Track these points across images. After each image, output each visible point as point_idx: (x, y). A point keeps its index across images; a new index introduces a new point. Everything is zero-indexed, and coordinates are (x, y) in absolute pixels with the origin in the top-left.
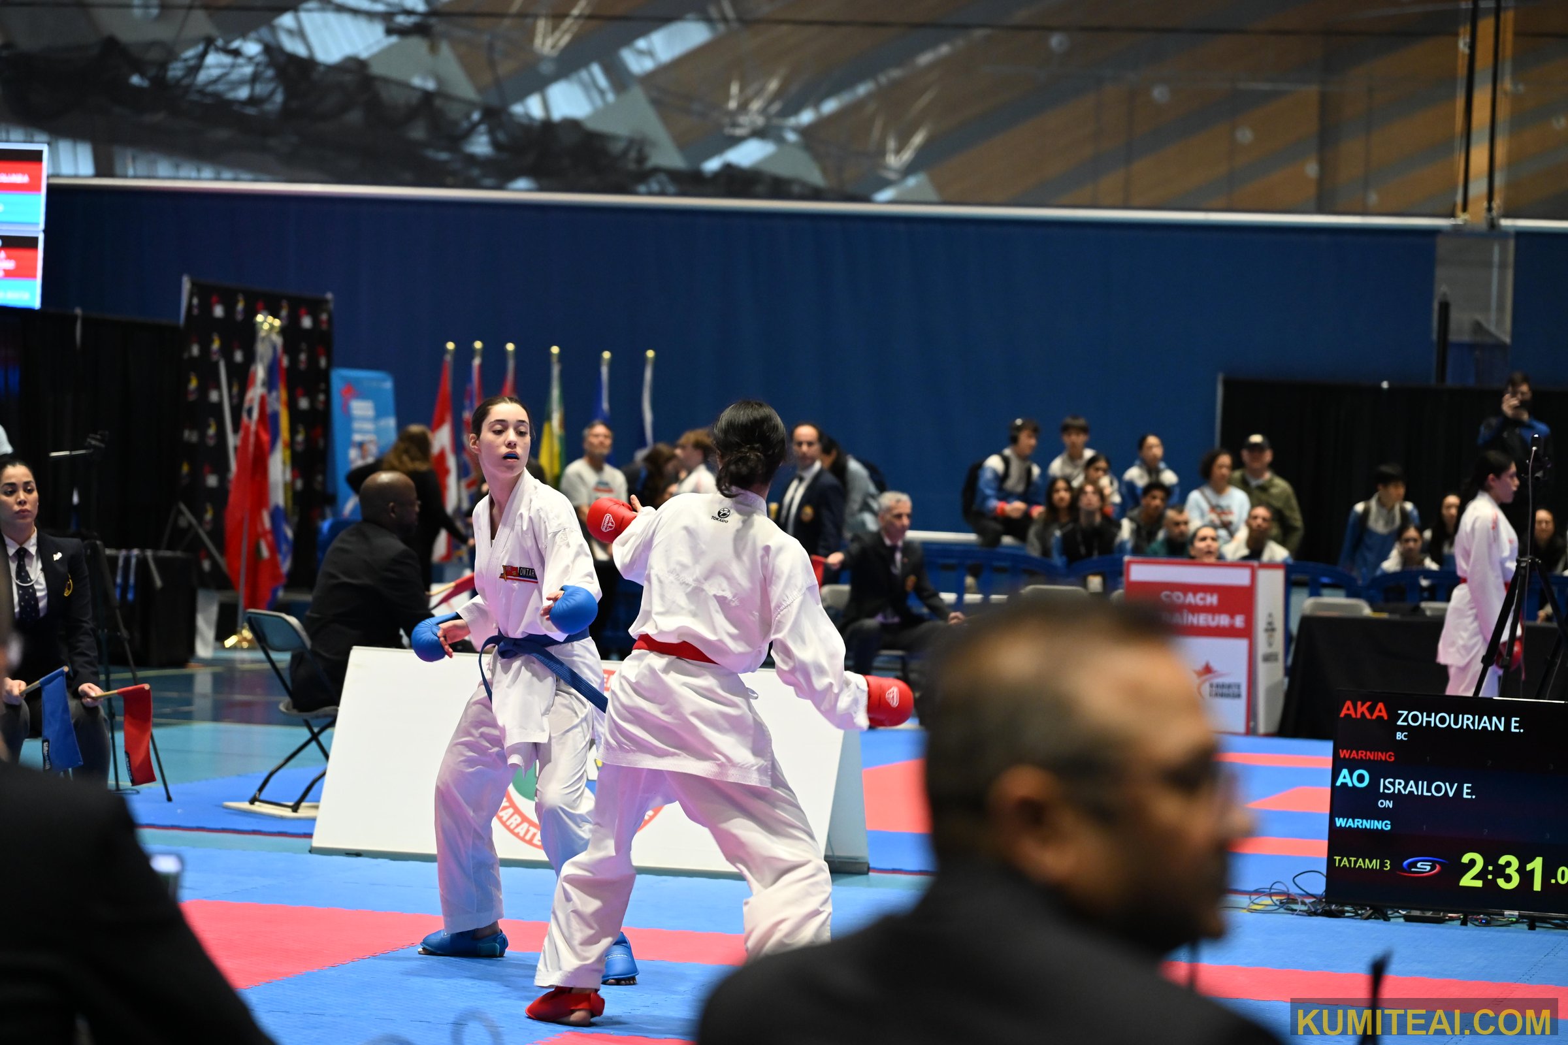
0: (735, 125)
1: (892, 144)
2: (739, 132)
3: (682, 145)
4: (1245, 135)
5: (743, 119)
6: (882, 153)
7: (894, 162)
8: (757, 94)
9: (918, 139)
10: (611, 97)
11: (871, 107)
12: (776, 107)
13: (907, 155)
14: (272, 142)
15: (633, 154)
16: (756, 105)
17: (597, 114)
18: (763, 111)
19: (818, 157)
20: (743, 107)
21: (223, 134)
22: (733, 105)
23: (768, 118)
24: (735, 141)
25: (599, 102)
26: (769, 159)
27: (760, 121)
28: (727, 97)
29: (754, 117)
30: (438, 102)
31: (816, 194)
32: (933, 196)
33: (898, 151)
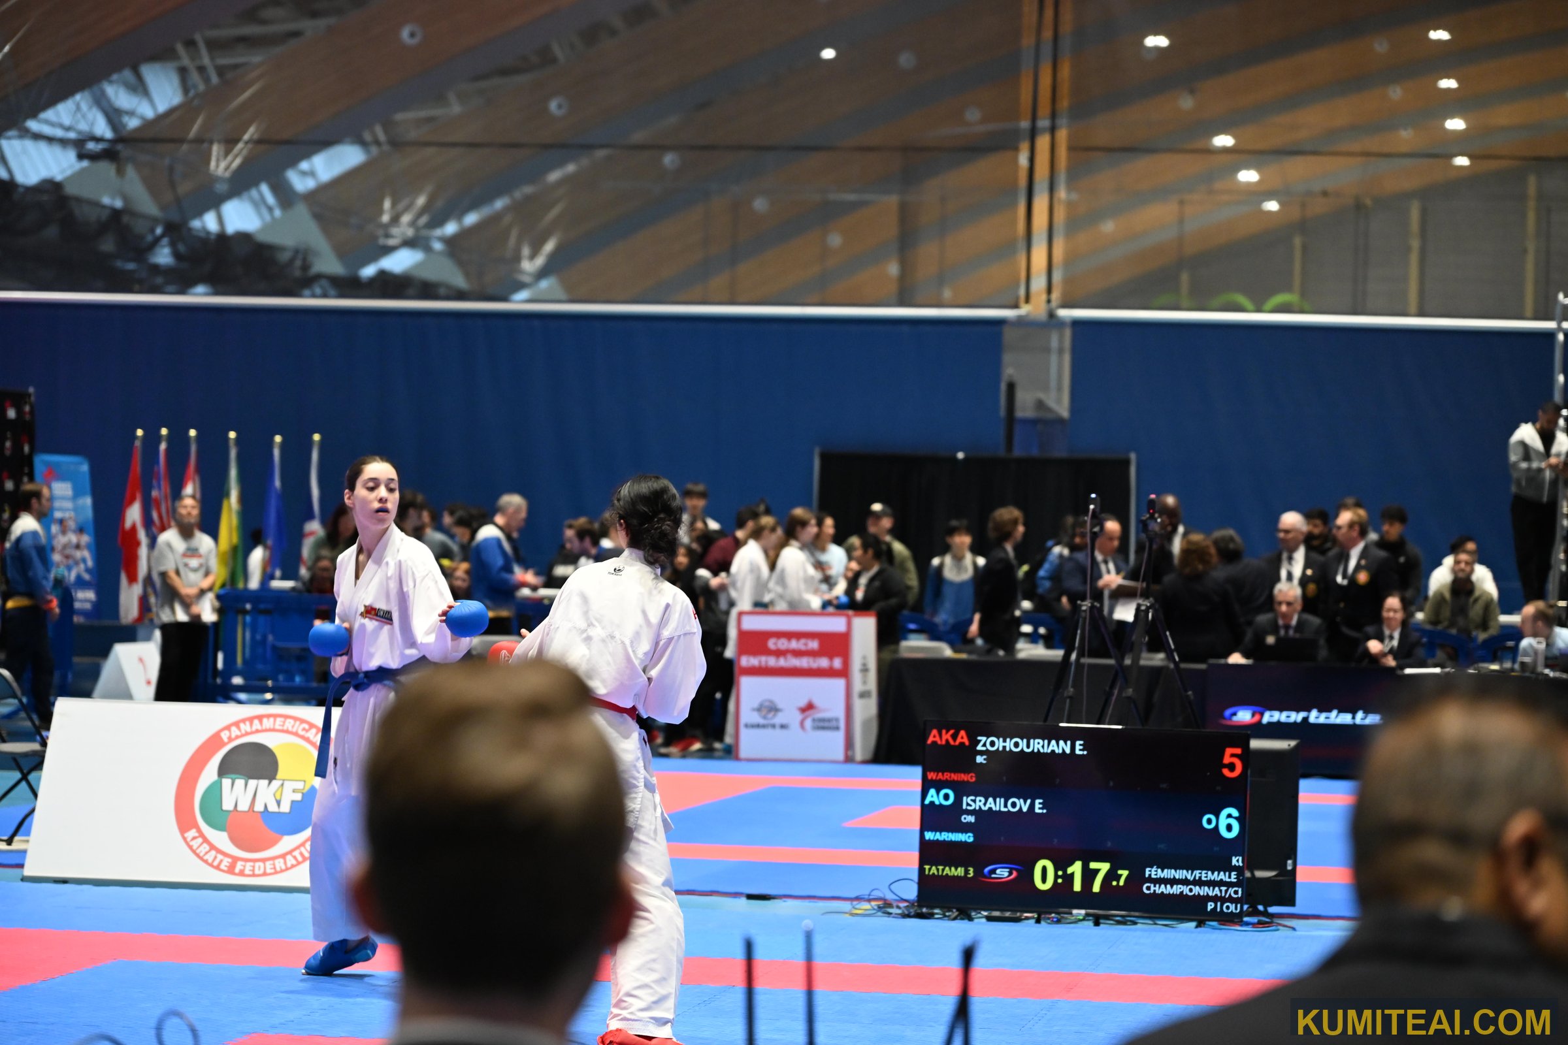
0: (388, 236)
1: (526, 251)
2: (392, 242)
3: (342, 253)
4: (835, 240)
5: (395, 231)
6: (517, 259)
7: (529, 266)
8: (407, 209)
9: (549, 247)
10: (278, 213)
11: (507, 219)
12: (424, 220)
13: (540, 261)
15: (298, 263)
16: (406, 219)
17: (265, 228)
18: (413, 223)
19: (461, 264)
20: (395, 220)
22: (386, 218)
23: (417, 229)
24: (388, 250)
25: (268, 218)
26: (418, 265)
27: (410, 232)
28: (381, 212)
29: (404, 228)
30: (125, 219)
31: (461, 296)
32: (564, 297)
33: (532, 257)
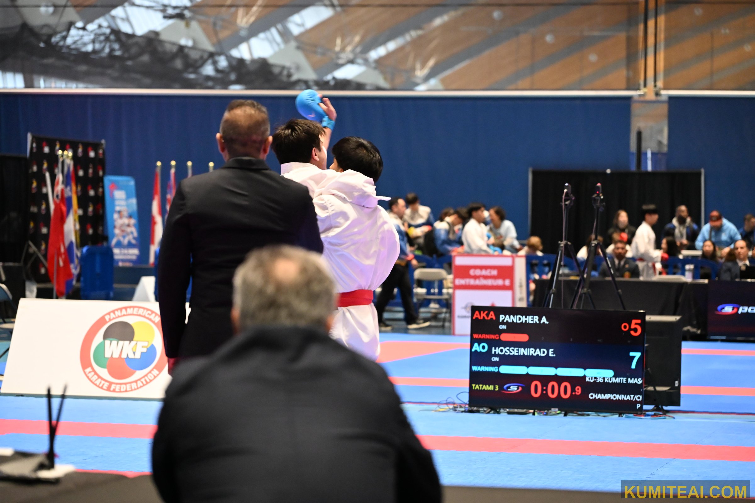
0: (339, 58)
1: (418, 66)
2: (341, 61)
3: (316, 69)
4: (593, 58)
5: (343, 55)
6: (413, 69)
7: (420, 73)
8: (350, 43)
9: (431, 63)
10: (282, 46)
11: (408, 48)
12: (359, 49)
13: (426, 71)
14: (109, 71)
15: (285, 72)
16: (349, 48)
17: (276, 54)
18: (353, 51)
19: (383, 73)
20: (343, 50)
21: (83, 68)
22: (337, 49)
23: (355, 55)
24: (339, 66)
25: (276, 48)
26: (361, 75)
27: (351, 56)
28: (335, 45)
29: (348, 54)
30: (186, 50)
33: (422, 69)
